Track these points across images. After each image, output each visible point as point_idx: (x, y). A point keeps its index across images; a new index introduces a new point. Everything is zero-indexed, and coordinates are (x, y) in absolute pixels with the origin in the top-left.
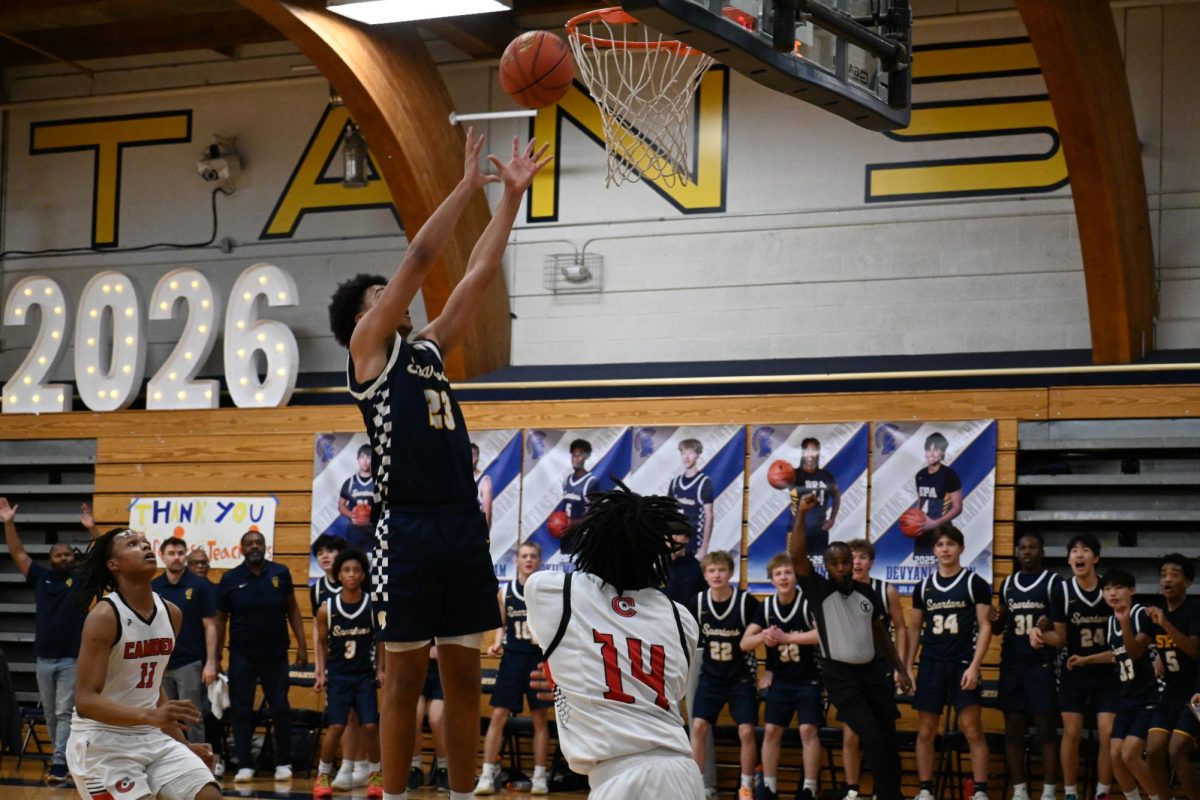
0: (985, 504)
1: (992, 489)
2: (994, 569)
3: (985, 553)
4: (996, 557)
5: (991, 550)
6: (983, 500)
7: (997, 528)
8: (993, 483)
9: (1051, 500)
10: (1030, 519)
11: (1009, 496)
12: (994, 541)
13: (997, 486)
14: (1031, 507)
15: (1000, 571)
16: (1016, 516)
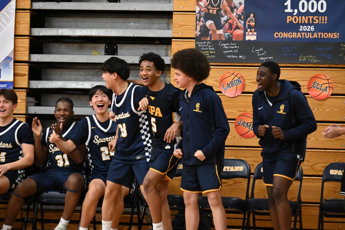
0: (8, 23)
1: (13, 12)
2: (14, 70)
3: (8, 58)
4: (15, 62)
5: (12, 57)
6: (7, 20)
7: (17, 40)
8: (14, 7)
9: (57, 20)
10: (41, 34)
11: (26, 18)
12: (15, 50)
13: (17, 9)
14: (42, 25)
15: (18, 72)
16: (30, 31)
